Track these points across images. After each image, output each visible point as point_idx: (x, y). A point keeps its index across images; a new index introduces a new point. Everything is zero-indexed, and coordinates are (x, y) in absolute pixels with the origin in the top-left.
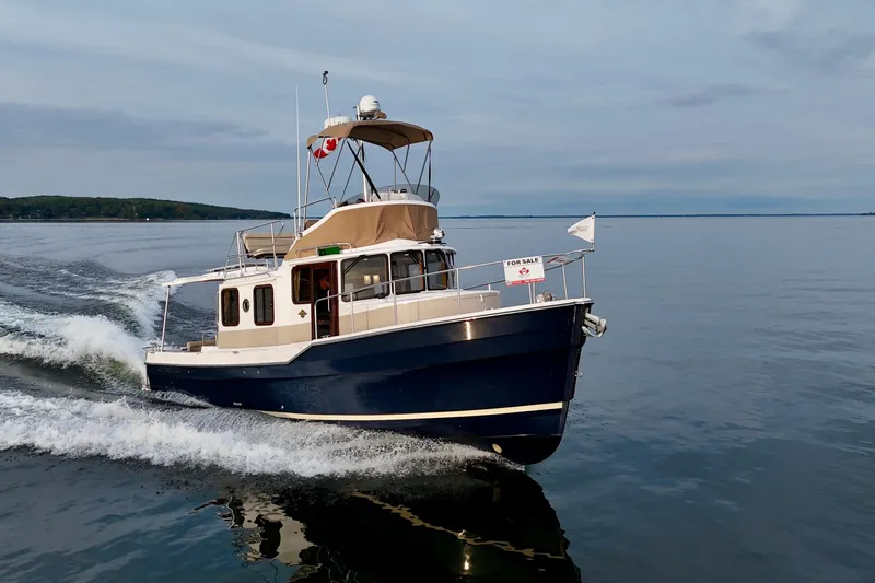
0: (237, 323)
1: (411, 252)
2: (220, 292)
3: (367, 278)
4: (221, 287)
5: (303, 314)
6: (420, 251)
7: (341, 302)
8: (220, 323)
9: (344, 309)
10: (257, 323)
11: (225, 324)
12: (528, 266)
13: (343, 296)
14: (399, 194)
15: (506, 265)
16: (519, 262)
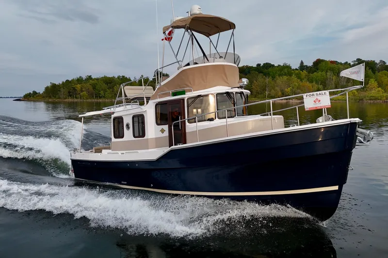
0: (122, 137)
1: (227, 93)
2: (112, 119)
3: (195, 110)
4: (113, 116)
5: (163, 131)
6: (232, 93)
7: (187, 124)
8: (113, 137)
9: (190, 127)
10: (135, 137)
11: (115, 137)
12: (319, 98)
13: (188, 120)
14: (218, 59)
15: (304, 97)
16: (313, 95)
